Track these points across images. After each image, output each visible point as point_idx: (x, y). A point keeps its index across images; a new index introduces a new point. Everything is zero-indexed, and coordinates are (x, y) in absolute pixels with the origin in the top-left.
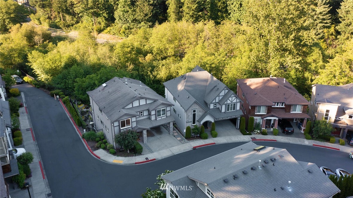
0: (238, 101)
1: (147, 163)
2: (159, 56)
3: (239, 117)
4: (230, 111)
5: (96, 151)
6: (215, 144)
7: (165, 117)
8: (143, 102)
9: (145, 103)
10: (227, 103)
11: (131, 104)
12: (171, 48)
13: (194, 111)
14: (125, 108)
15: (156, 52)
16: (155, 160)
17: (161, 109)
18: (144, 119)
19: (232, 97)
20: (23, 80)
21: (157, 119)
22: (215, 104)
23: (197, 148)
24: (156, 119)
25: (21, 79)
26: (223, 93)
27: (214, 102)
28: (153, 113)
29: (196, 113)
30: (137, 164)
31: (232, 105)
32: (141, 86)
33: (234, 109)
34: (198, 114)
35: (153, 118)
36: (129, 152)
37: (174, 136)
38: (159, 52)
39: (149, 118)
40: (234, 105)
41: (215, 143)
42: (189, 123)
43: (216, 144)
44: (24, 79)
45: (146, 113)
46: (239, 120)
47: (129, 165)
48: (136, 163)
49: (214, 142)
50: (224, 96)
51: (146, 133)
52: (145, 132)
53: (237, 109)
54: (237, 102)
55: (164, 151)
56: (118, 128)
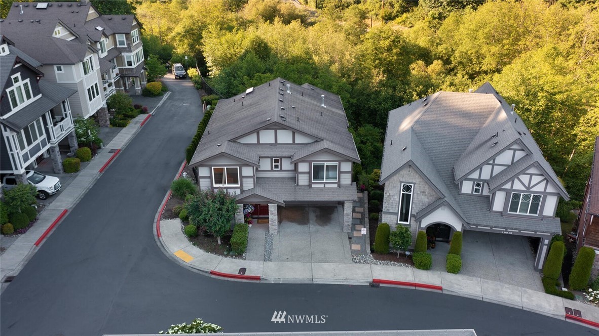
0: (550, 189)
1: (234, 282)
2: (462, 69)
3: (547, 237)
4: (518, 213)
5: (167, 220)
6: (439, 291)
7: (336, 186)
8: (285, 137)
9: (291, 142)
10: (512, 190)
11: (255, 135)
12: (491, 53)
13: (407, 188)
14: (238, 141)
15: (459, 59)
16: (258, 281)
17: (326, 164)
18: (283, 178)
19: (531, 175)
20: (187, 73)
21: (313, 186)
22: (478, 185)
23: (381, 285)
24: (310, 186)
25: (184, 71)
26: (505, 158)
27: (475, 175)
28: (303, 167)
29: (412, 193)
30: (213, 276)
31: (527, 197)
32: (323, 105)
33: (534, 210)
34: (419, 199)
35: (303, 180)
36: (219, 242)
37: (350, 238)
38: (465, 61)
39: (294, 179)
40: (536, 198)
41: (440, 288)
42: (389, 216)
43: (444, 292)
44: (188, 71)
45: (286, 165)
46: (545, 248)
47: (196, 271)
48: (212, 273)
49: (440, 285)
50: (508, 166)
51: (276, 211)
52: (273, 209)
53: (545, 214)
54: (546, 194)
55: (298, 265)
56: (210, 183)
